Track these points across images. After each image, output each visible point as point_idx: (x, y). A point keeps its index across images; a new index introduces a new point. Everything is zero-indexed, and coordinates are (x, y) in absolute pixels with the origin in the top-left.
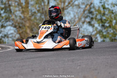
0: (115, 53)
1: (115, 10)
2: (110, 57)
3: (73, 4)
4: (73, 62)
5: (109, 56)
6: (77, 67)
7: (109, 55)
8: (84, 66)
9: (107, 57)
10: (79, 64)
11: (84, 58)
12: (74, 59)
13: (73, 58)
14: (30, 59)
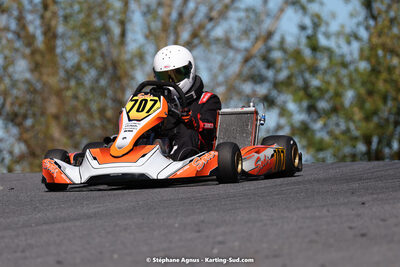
0: (346, 201)
1: (351, 54)
2: (328, 211)
3: (207, 36)
4: (199, 231)
5: (324, 211)
6: (213, 248)
7: (324, 206)
8: (237, 244)
9: (317, 213)
10: (220, 238)
11: (239, 218)
12: (203, 221)
13: (202, 217)
14: (53, 223)
